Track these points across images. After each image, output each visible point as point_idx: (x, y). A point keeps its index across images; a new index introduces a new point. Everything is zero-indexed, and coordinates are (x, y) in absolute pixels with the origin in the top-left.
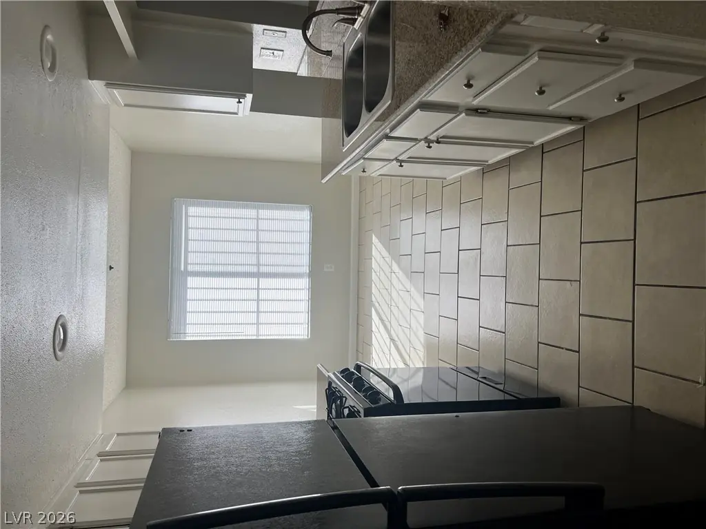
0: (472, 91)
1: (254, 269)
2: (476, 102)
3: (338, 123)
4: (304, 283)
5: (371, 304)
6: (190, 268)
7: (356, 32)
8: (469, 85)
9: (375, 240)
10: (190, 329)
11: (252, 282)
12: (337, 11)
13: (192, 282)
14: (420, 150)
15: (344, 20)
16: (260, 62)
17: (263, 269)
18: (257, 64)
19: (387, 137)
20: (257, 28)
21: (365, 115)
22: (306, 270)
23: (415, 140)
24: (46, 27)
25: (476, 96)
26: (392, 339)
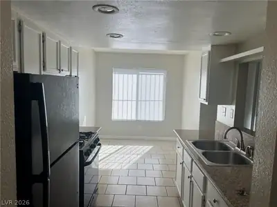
0: (213, 202)
1: (139, 99)
2: (208, 202)
3: (197, 138)
4: (134, 118)
5: (125, 145)
6: (140, 76)
7: (234, 147)
8: (215, 201)
9: (151, 147)
10: (117, 75)
11: (135, 99)
12: (242, 141)
13: (135, 76)
14: (188, 173)
15: (239, 143)
16: (220, 108)
17: (139, 102)
18: (219, 107)
19: (192, 160)
20: (234, 107)
21: (201, 151)
22: (139, 119)
23: (191, 171)
24: (230, 33)
25: (210, 202)
26: (110, 154)
